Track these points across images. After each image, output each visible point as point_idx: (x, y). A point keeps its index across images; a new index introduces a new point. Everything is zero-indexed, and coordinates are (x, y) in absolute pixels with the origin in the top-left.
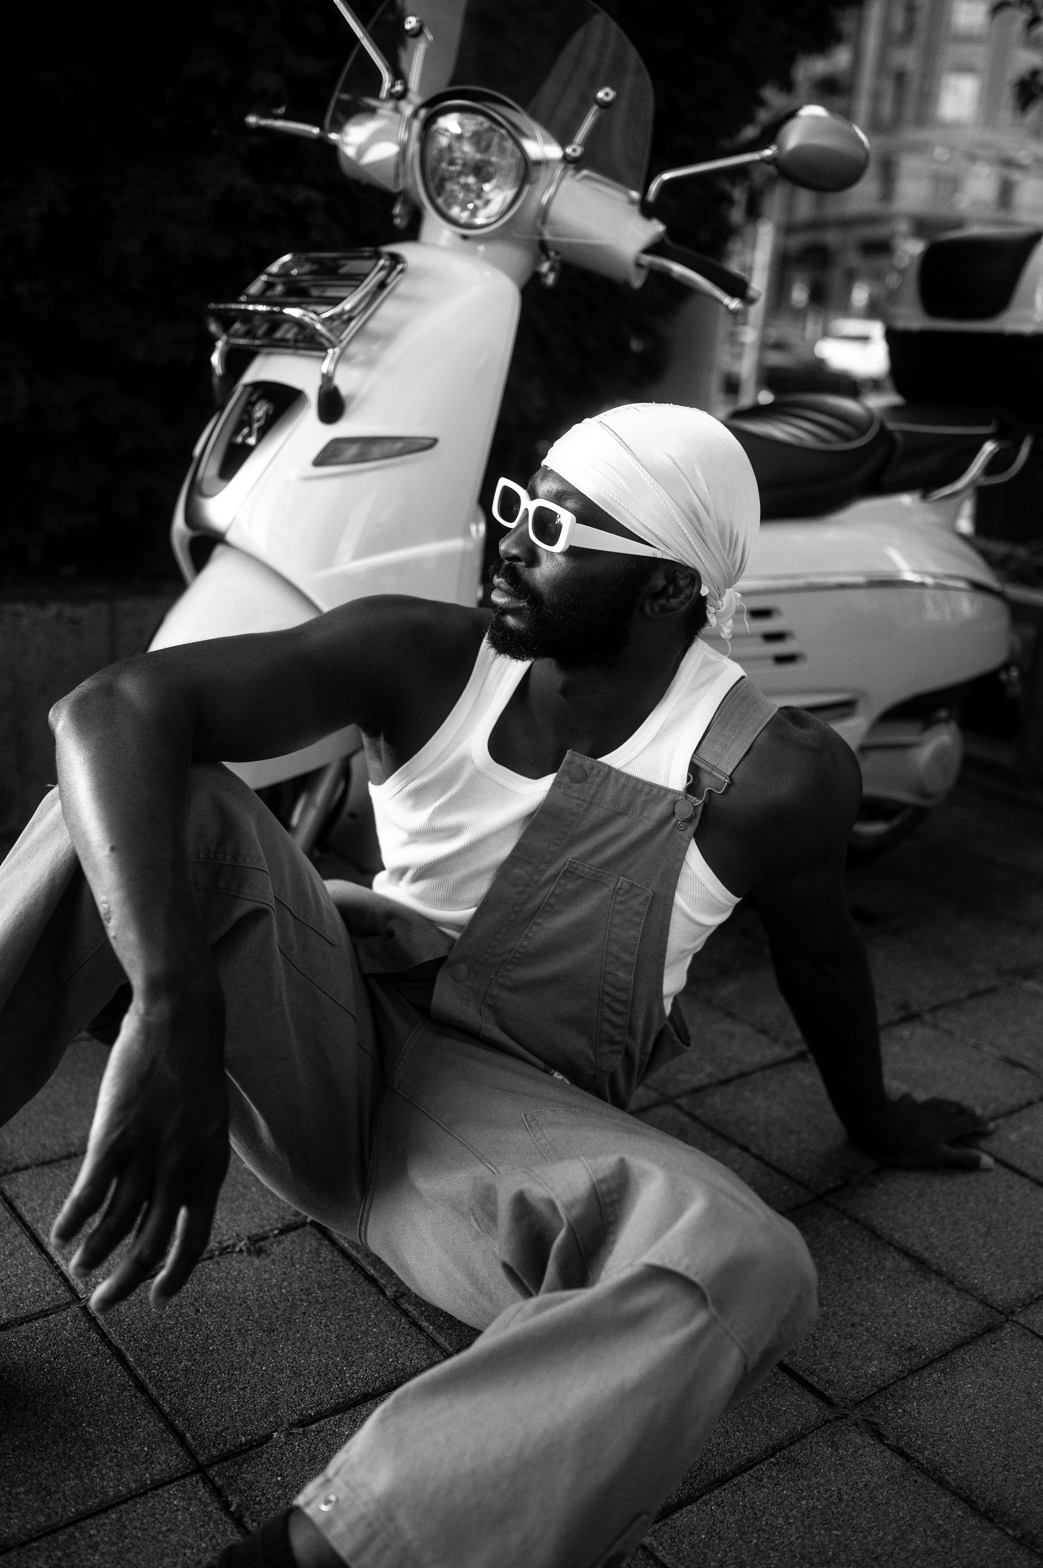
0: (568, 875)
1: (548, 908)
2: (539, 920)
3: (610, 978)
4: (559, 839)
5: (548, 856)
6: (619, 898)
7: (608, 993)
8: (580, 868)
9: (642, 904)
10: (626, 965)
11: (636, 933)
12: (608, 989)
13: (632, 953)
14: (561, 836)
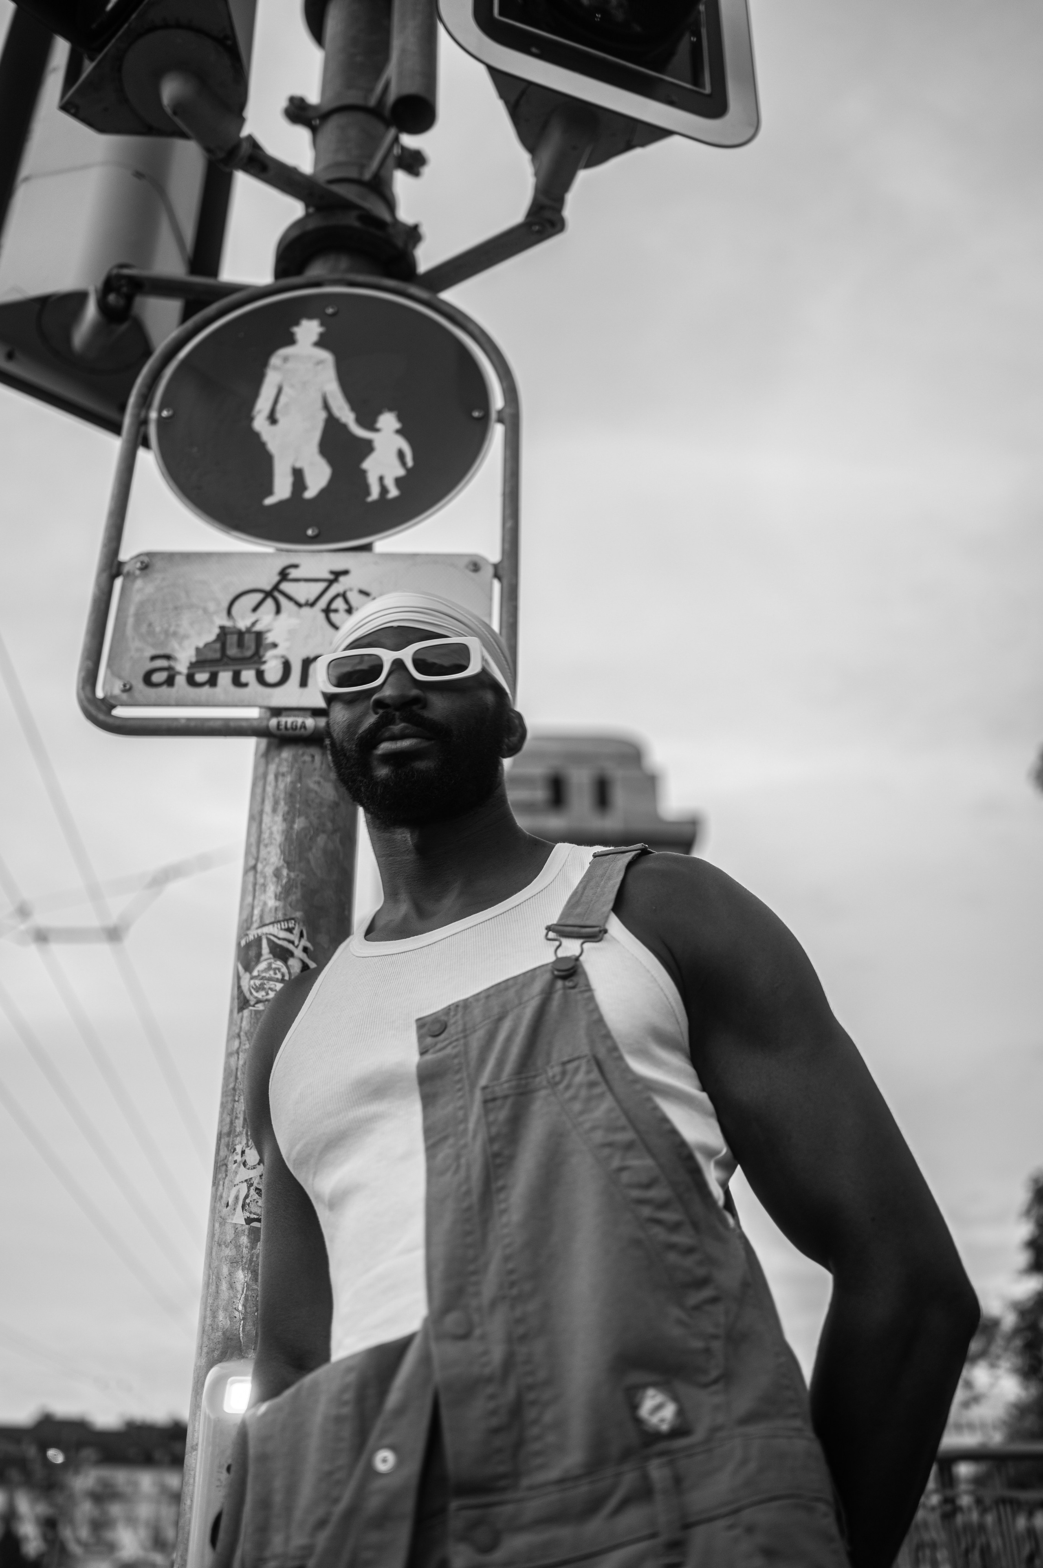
0: (490, 1105)
1: (498, 1161)
2: (500, 1183)
3: (625, 1177)
4: (460, 1090)
5: (461, 1114)
6: (561, 1087)
7: (641, 1202)
8: (497, 1089)
9: (588, 1072)
10: (629, 1146)
11: (608, 1103)
12: (636, 1193)
13: (623, 1129)
14: (459, 1086)
